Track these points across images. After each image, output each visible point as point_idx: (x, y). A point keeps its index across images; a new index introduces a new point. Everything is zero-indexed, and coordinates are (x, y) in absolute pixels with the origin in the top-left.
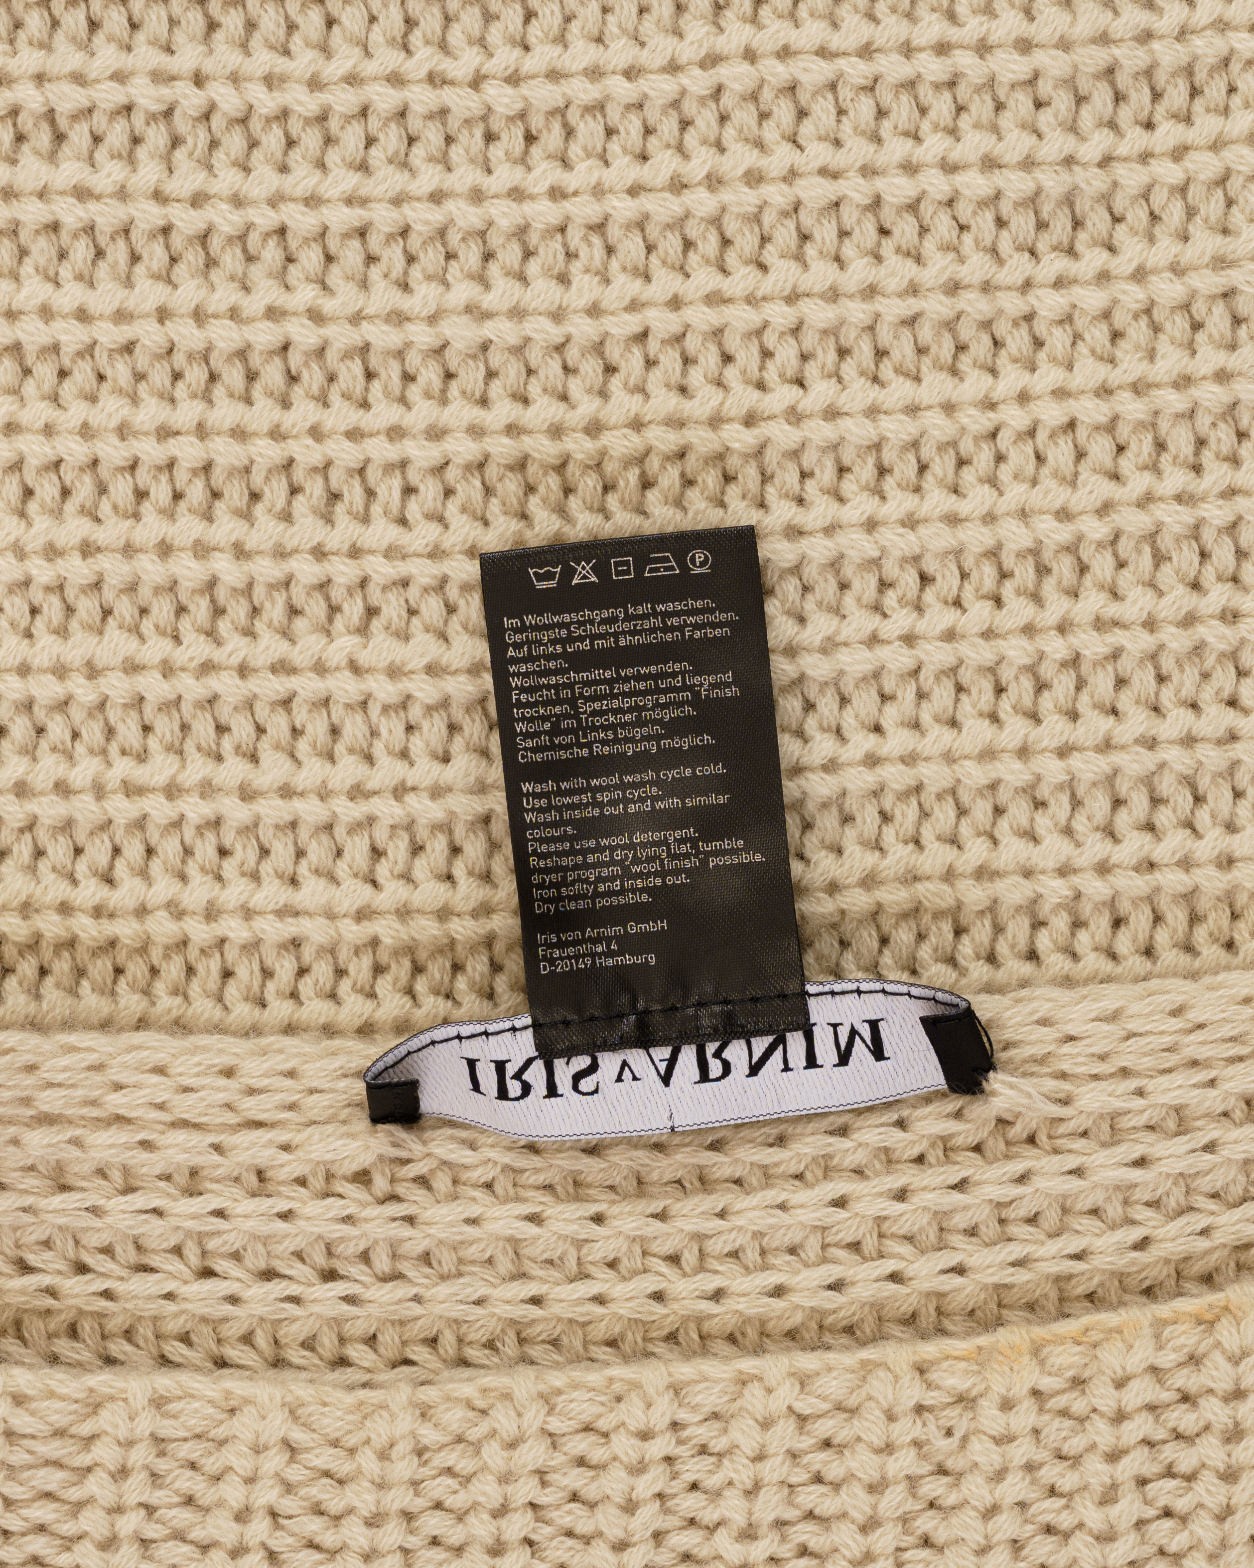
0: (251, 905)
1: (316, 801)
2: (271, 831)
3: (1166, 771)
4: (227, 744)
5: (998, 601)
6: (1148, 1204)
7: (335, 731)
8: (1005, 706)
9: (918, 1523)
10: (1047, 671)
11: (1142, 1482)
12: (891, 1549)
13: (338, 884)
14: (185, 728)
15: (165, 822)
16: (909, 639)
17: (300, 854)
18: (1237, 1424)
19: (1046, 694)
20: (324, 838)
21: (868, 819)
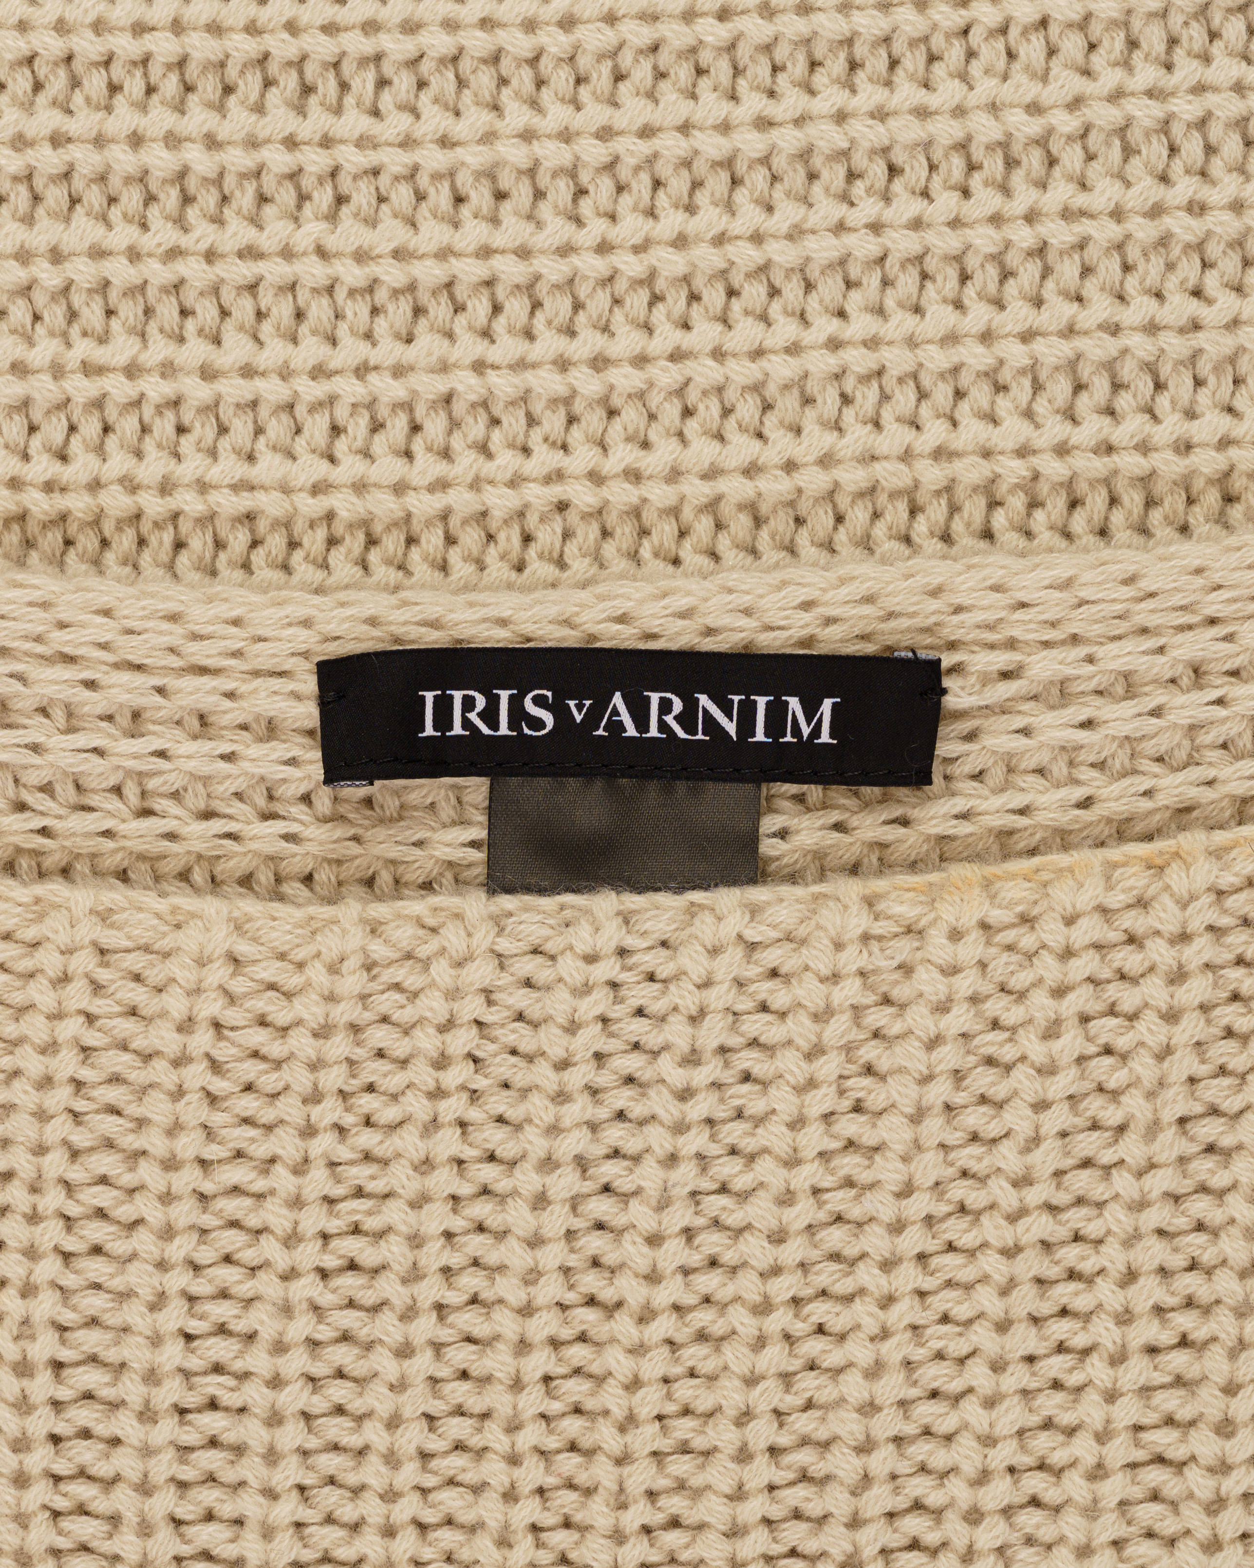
0: (207, 479)
1: (276, 380)
2: (231, 411)
3: (1128, 357)
4: (191, 325)
5: (966, 193)
6: (1093, 765)
7: (299, 315)
8: (970, 291)
9: (861, 1052)
10: (1013, 259)
11: (1085, 1019)
12: (834, 1076)
13: (294, 459)
14: (148, 312)
15: (125, 401)
16: (876, 227)
17: (259, 431)
18: (1180, 966)
19: (1011, 281)
20: (285, 417)
21: (829, 401)
